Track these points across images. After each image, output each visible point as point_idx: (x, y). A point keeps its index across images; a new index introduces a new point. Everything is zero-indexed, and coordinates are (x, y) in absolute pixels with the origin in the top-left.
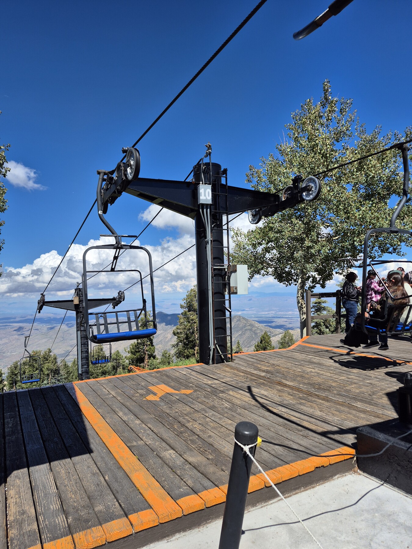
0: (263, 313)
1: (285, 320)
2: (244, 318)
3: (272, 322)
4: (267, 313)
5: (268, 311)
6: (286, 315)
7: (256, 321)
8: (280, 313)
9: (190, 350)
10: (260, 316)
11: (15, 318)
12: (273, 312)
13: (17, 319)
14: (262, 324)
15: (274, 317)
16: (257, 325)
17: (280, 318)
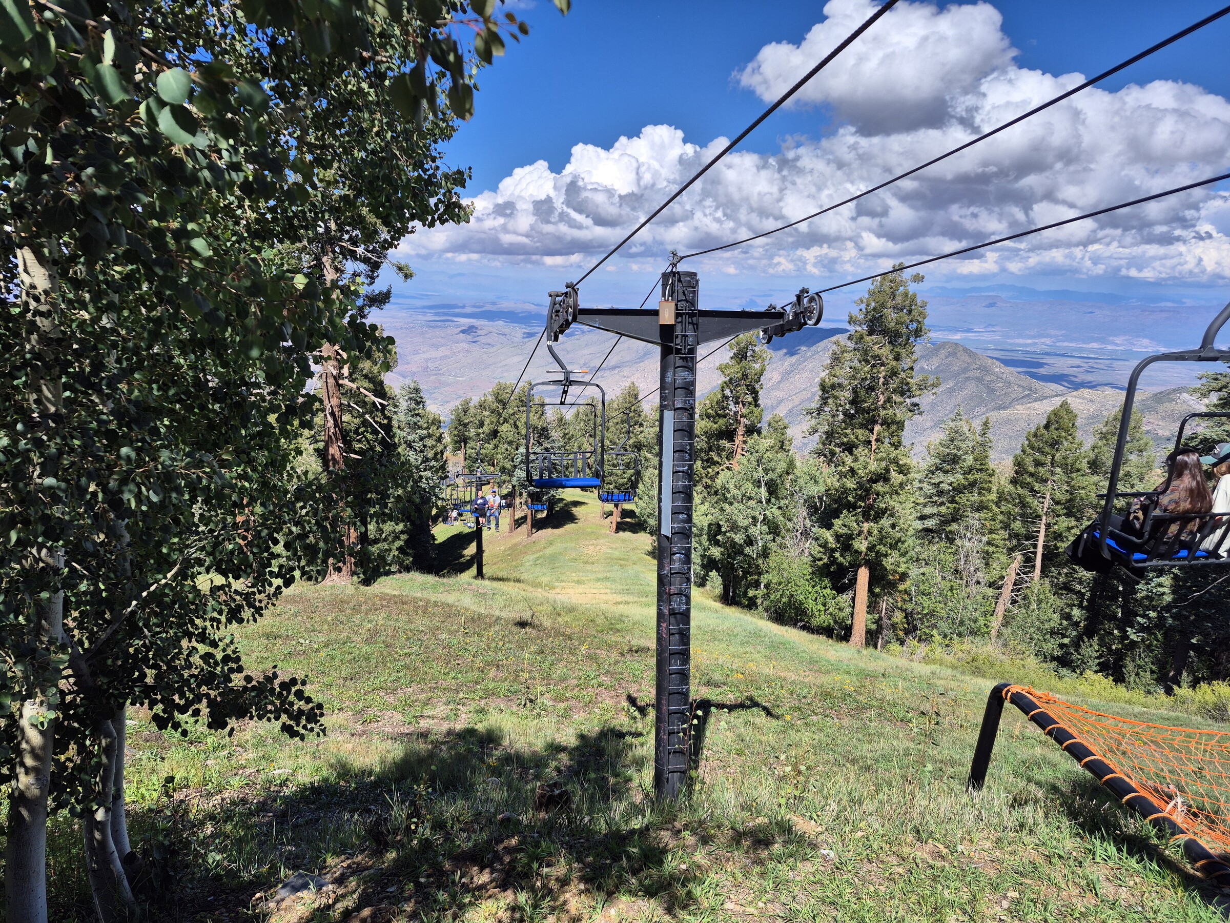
0: (1021, 341)
1: (1077, 362)
2: (966, 350)
3: (1041, 365)
4: (1029, 341)
5: (1034, 337)
6: (1081, 350)
7: (997, 359)
8: (1066, 344)
9: (859, 432)
10: (1009, 348)
11: (463, 307)
12: (1048, 341)
13: (468, 310)
14: (1012, 369)
15: (1048, 354)
16: (998, 368)
17: (1063, 355)
